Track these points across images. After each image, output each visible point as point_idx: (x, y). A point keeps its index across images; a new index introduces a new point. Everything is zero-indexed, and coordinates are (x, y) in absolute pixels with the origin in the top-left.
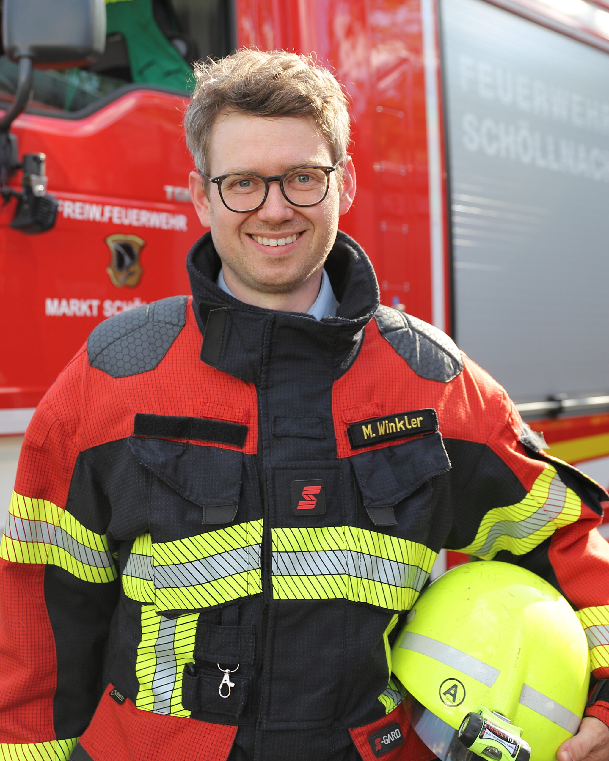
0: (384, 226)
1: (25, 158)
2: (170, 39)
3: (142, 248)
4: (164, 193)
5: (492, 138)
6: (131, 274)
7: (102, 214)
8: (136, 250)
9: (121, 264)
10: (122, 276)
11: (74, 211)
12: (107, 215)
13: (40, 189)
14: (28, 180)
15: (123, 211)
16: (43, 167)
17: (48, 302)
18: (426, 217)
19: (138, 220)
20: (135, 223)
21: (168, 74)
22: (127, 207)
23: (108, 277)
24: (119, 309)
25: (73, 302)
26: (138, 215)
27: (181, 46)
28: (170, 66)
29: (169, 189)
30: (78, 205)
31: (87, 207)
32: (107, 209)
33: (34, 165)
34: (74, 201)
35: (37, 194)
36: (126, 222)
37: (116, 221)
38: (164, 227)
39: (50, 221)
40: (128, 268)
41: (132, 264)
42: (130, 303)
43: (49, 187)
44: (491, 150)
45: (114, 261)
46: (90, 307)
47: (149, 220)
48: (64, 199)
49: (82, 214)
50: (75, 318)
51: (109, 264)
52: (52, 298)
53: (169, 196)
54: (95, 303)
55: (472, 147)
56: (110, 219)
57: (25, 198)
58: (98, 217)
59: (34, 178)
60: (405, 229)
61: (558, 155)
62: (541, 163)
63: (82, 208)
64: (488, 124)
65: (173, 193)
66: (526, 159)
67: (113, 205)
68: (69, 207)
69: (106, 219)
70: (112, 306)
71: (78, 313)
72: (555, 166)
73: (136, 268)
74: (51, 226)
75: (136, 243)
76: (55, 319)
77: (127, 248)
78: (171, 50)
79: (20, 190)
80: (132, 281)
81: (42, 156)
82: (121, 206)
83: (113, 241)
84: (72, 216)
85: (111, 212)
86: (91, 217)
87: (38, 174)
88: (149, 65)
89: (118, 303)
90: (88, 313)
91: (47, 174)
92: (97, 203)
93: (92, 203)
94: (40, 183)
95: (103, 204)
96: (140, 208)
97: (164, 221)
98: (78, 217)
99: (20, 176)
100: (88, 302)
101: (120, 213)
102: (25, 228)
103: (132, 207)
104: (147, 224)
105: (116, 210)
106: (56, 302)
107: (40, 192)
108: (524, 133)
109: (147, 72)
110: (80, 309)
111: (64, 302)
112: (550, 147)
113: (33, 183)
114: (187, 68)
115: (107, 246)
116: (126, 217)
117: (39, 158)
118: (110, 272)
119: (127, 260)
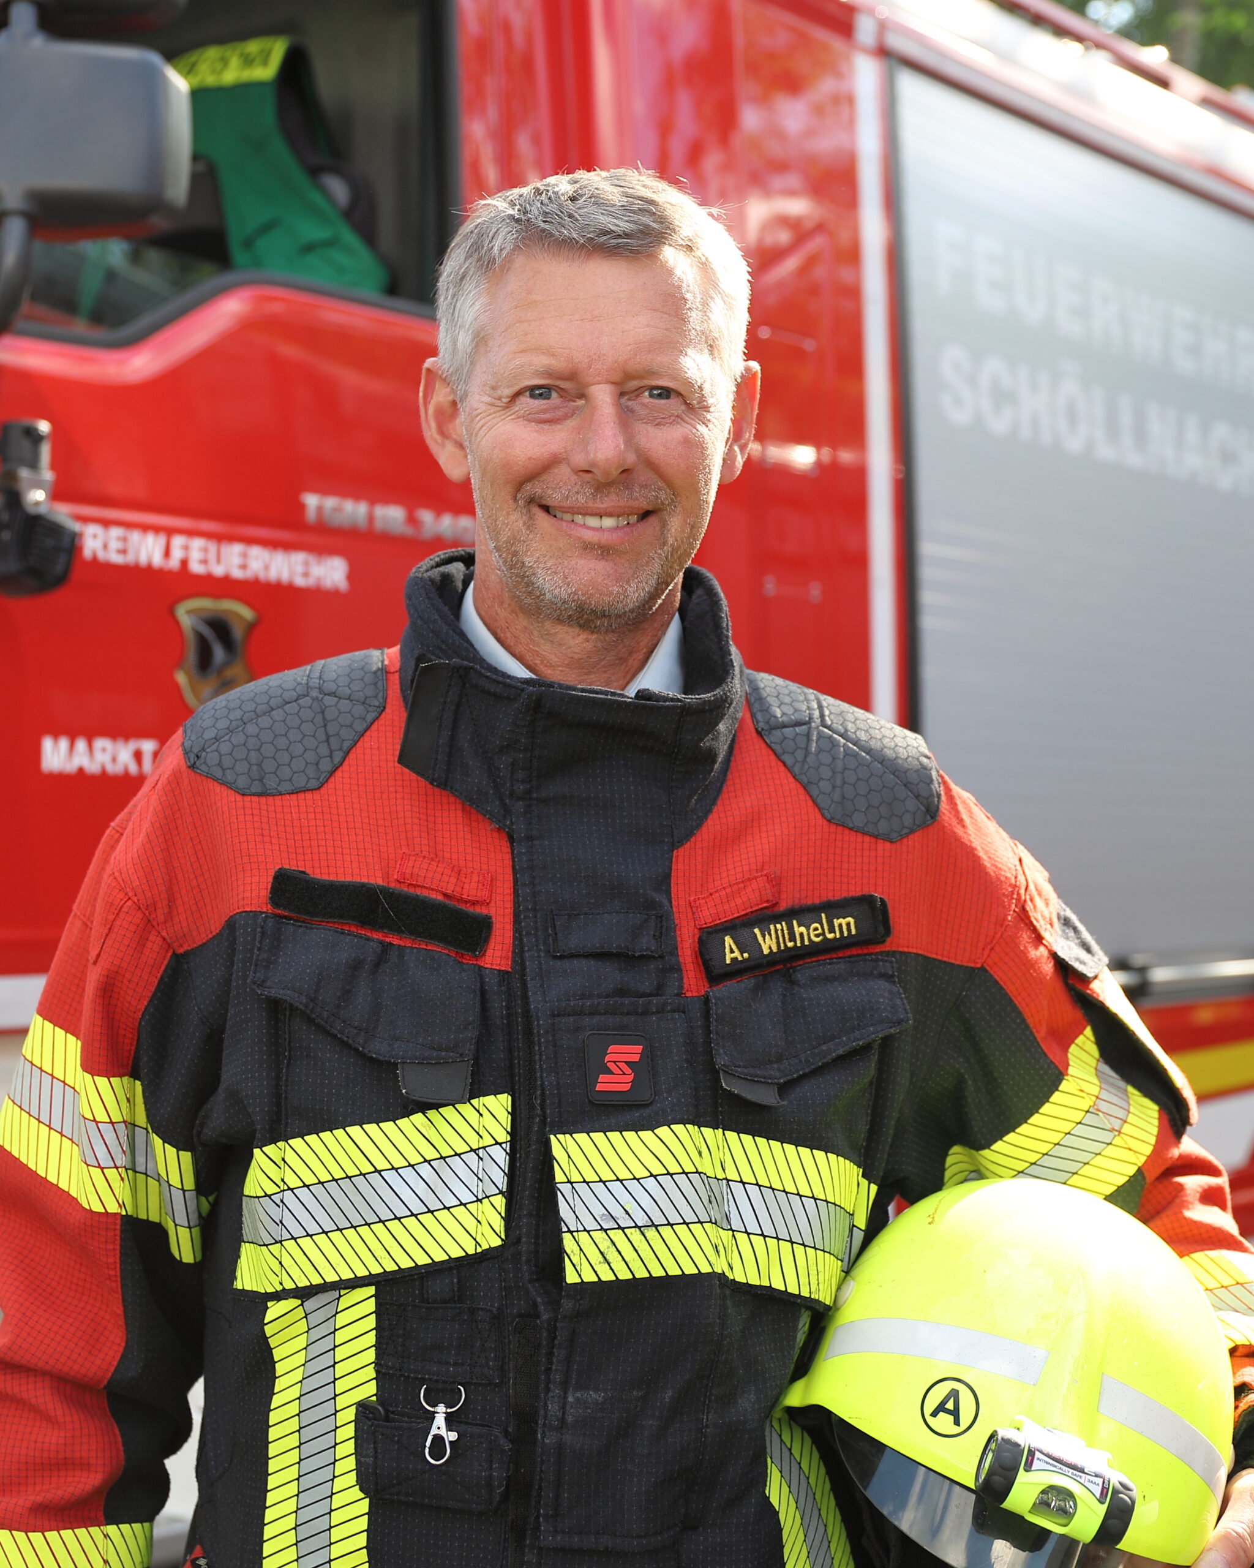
0: (770, 586)
1: (5, 430)
2: (315, 173)
3: (252, 627)
4: (301, 507)
5: (1003, 397)
6: (225, 685)
7: (167, 553)
8: (238, 632)
9: (205, 660)
10: (206, 688)
11: (105, 546)
12: (177, 554)
13: (37, 496)
14: (12, 477)
15: (212, 547)
16: (46, 452)
17: (47, 744)
18: (859, 562)
19: (244, 567)
20: (237, 574)
21: (309, 248)
22: (221, 538)
23: (176, 688)
25: (101, 743)
26: (244, 555)
27: (338, 189)
28: (316, 232)
29: (311, 501)
30: (116, 532)
31: (135, 536)
32: (178, 541)
33: (26, 444)
34: (106, 523)
35: (31, 510)
36: (218, 571)
37: (196, 568)
38: (300, 582)
39: (60, 567)
40: (220, 670)
41: (227, 664)
43: (58, 494)
44: (999, 425)
45: (191, 655)
46: (138, 755)
47: (267, 568)
48: (85, 520)
49: (124, 551)
50: (103, 777)
51: (178, 663)
52: (56, 735)
53: (311, 514)
54: (148, 747)
55: (960, 417)
56: (184, 563)
57: (5, 516)
58: (157, 560)
59: (24, 473)
60: (815, 591)
61: (1141, 438)
62: (1106, 452)
63: (125, 539)
64: (994, 366)
65: (320, 509)
66: (1074, 444)
67: (191, 533)
68: (95, 536)
69: (174, 563)
71: (111, 769)
72: (1135, 460)
73: (238, 672)
74: (61, 580)
75: (240, 617)
76: (60, 779)
77: (220, 627)
78: (317, 198)
81: (44, 427)
82: (208, 535)
83: (189, 612)
84: (101, 556)
85: (186, 548)
86: (143, 560)
87: (34, 465)
88: (267, 227)
90: (133, 768)
91: (54, 466)
92: (157, 529)
93: (145, 528)
94: (38, 485)
95: (170, 532)
96: (249, 541)
97: (299, 569)
98: (116, 559)
100: (133, 745)
101: (205, 550)
102: (3, 584)
103: (232, 539)
104: (262, 576)
105: (197, 543)
106: (64, 743)
107: (37, 503)
108: (1070, 387)
109: (262, 244)
110: (114, 760)
111: (81, 745)
112: (1126, 419)
113: (23, 486)
114: (350, 238)
115: (177, 623)
116: (219, 560)
117: (36, 430)
118: (181, 678)
119: (219, 653)
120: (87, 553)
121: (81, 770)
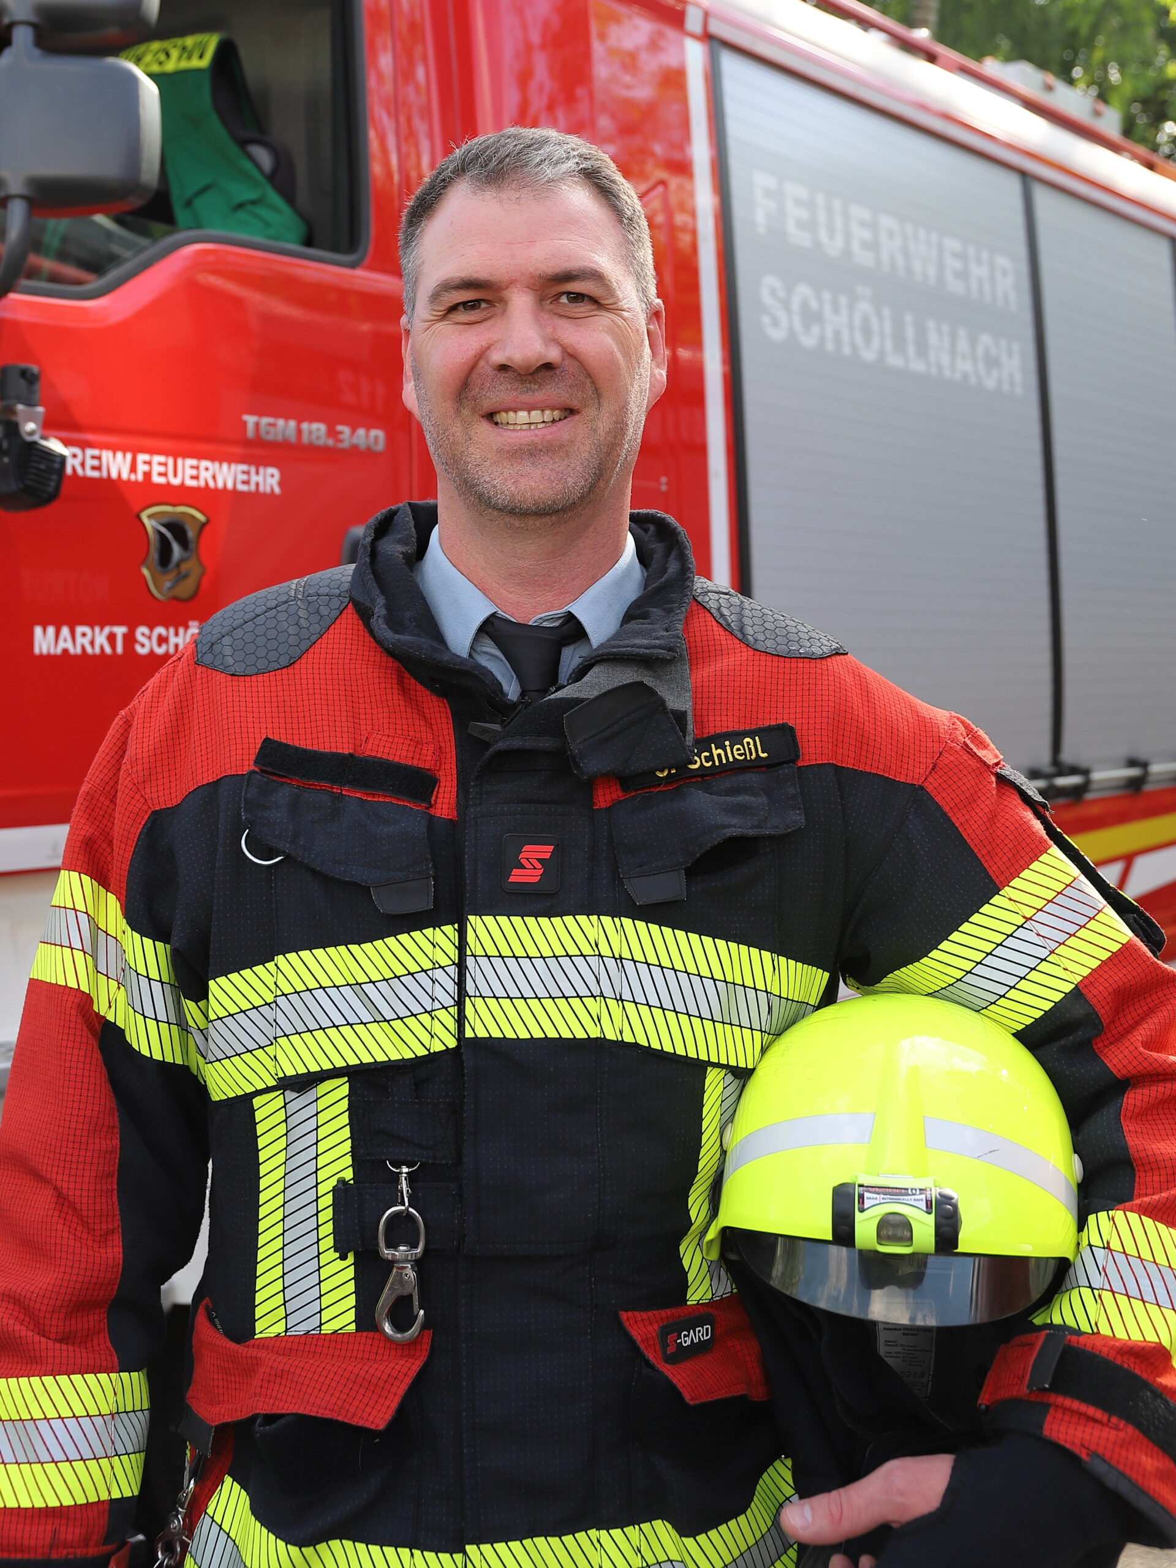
2: (243, 144)
3: (202, 527)
4: (242, 427)
5: (811, 317)
6: (182, 577)
7: (133, 469)
8: (191, 532)
9: (165, 557)
10: (167, 580)
11: (83, 464)
12: (142, 468)
13: (30, 427)
15: (170, 462)
17: (37, 632)
19: (196, 477)
20: (191, 483)
21: (240, 206)
22: (176, 454)
23: (142, 581)
24: (162, 640)
25: (81, 629)
26: (196, 468)
27: (263, 156)
28: (244, 193)
29: (250, 420)
30: (91, 452)
31: (106, 455)
32: (142, 457)
33: (22, 384)
34: (82, 445)
36: (176, 481)
37: (157, 479)
38: (242, 488)
40: (178, 565)
41: (184, 559)
42: (181, 630)
44: (809, 341)
45: (152, 554)
46: (111, 639)
47: (215, 477)
49: (98, 468)
50: (84, 657)
52: (44, 624)
53: (250, 432)
54: (120, 631)
55: (778, 335)
56: (148, 475)
58: (125, 474)
60: (664, 484)
61: (923, 349)
63: (98, 458)
64: (803, 290)
65: (257, 427)
66: (870, 355)
67: (152, 452)
68: (74, 456)
69: (139, 476)
70: (149, 636)
71: (90, 651)
72: (919, 367)
73: (192, 565)
75: (192, 519)
76: (48, 659)
77: (176, 527)
78: (246, 165)
80: (184, 589)
82: (166, 453)
83: (153, 517)
84: (81, 472)
86: (114, 475)
87: (29, 402)
88: (205, 189)
89: (159, 630)
90: (108, 649)
92: (124, 449)
93: (113, 447)
95: (135, 451)
96: (200, 456)
97: (241, 477)
98: (92, 474)
100: (107, 630)
101: (164, 465)
103: (186, 454)
104: (214, 484)
106: (51, 630)
107: (30, 433)
108: (864, 307)
109: (200, 203)
110: (92, 643)
111: (65, 631)
112: (910, 333)
114: (274, 198)
115: (142, 526)
116: (175, 475)
118: (146, 572)
119: (177, 550)
121: (65, 651)
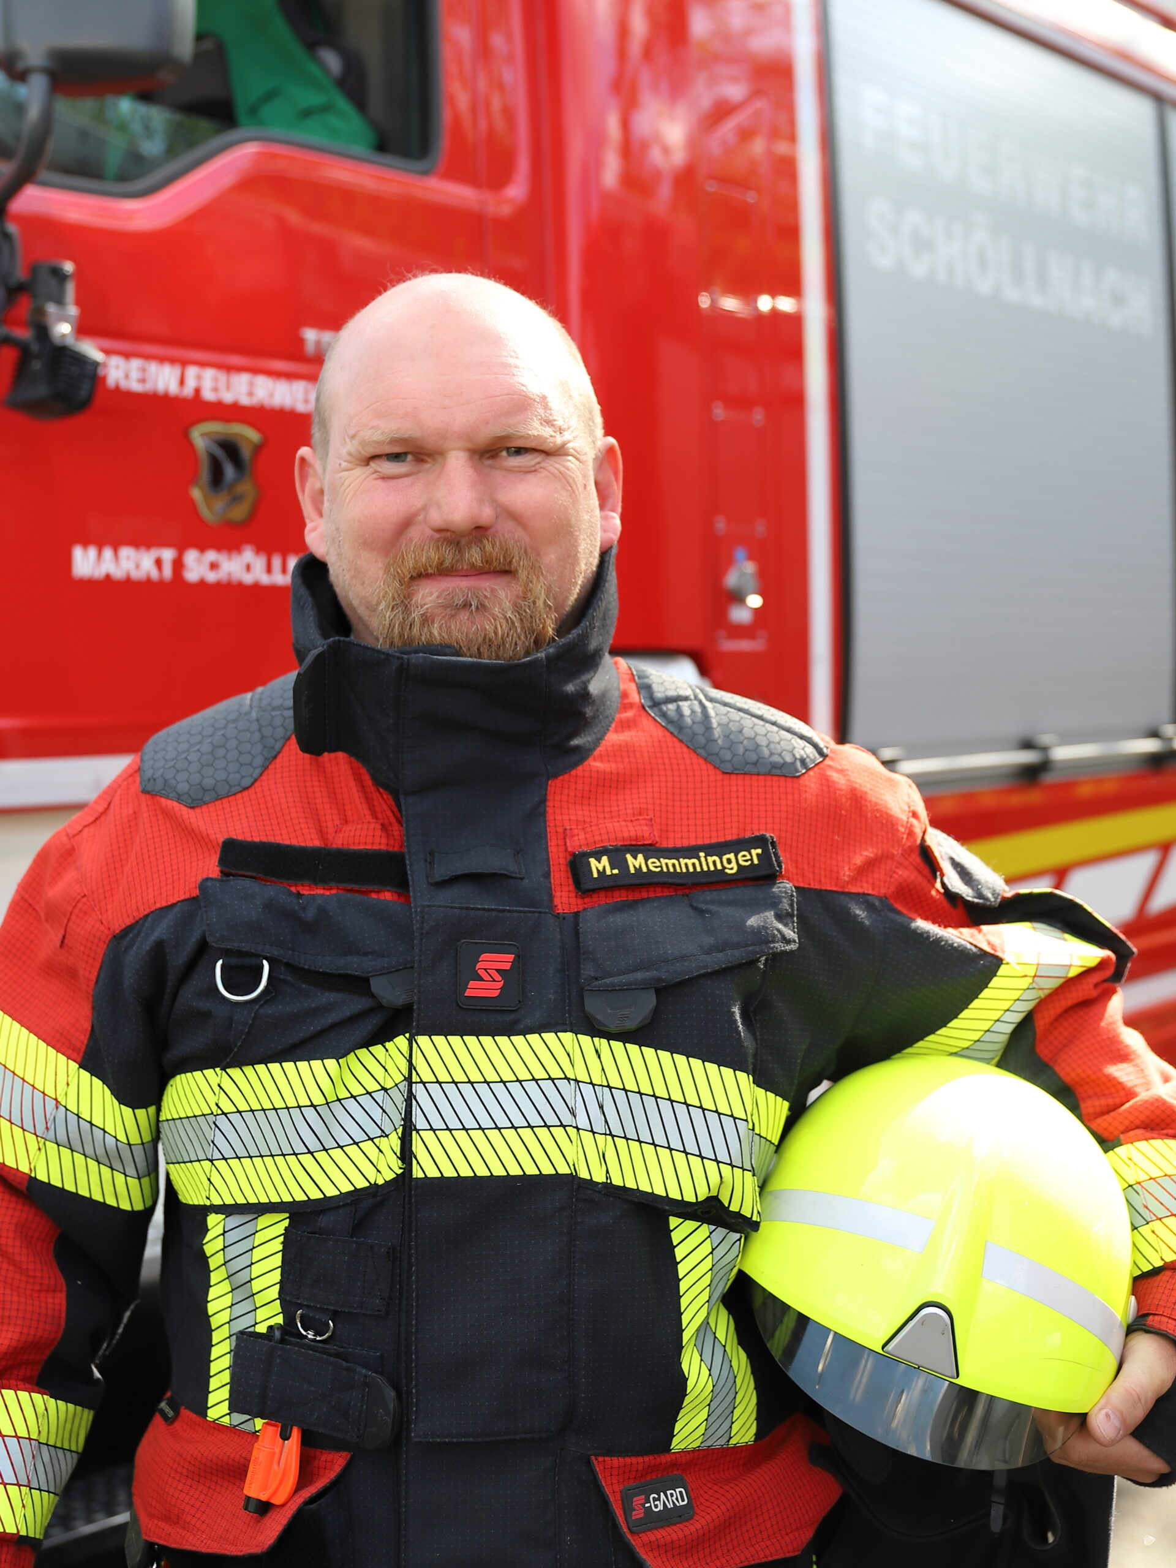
0: (719, 412)
1: (33, 270)
2: (311, 46)
3: (258, 449)
4: (301, 342)
5: (922, 245)
6: (236, 499)
7: (182, 382)
8: (246, 453)
9: (217, 479)
10: (219, 504)
11: (127, 376)
12: (191, 383)
13: (63, 329)
14: (40, 312)
15: (222, 376)
16: (70, 289)
17: (78, 553)
18: (796, 401)
19: (250, 394)
20: (245, 401)
22: (229, 369)
23: (192, 503)
24: (214, 566)
25: (126, 552)
26: (251, 384)
27: (332, 60)
28: (310, 98)
29: (310, 335)
30: (136, 363)
31: (153, 367)
32: (192, 372)
33: (53, 283)
34: (127, 355)
35: (59, 342)
36: (228, 398)
37: (208, 395)
38: (301, 407)
39: (84, 393)
40: (231, 487)
41: (237, 480)
42: (234, 555)
43: (83, 329)
44: (919, 269)
45: (205, 474)
46: (159, 563)
47: (272, 395)
48: (108, 352)
49: (143, 381)
50: (128, 584)
51: (193, 480)
52: (85, 543)
53: (309, 348)
54: (168, 555)
55: (884, 262)
56: (197, 391)
57: (35, 348)
58: (173, 388)
59: (51, 308)
60: (758, 417)
61: (1043, 280)
62: (1012, 294)
63: (144, 370)
64: (914, 217)
65: (318, 343)
66: (984, 287)
67: (203, 364)
68: (117, 367)
69: (188, 391)
70: (199, 560)
73: (247, 488)
74: (84, 405)
75: (247, 439)
76: (89, 584)
77: (230, 448)
78: (313, 69)
79: (24, 334)
80: (239, 512)
81: (69, 267)
82: (219, 366)
83: (203, 435)
84: (124, 385)
85: (199, 378)
86: (161, 387)
87: (60, 301)
88: (270, 96)
89: (211, 555)
90: (154, 574)
91: (78, 303)
92: (172, 361)
93: (161, 359)
94: (65, 319)
95: (184, 363)
96: (255, 371)
97: (300, 396)
98: (136, 387)
99: (24, 307)
100: (154, 553)
101: (216, 379)
102: (34, 407)
103: (240, 369)
104: (267, 402)
105: (209, 374)
106: (92, 552)
107: (64, 336)
108: (980, 236)
109: (265, 111)
110: (138, 566)
111: (108, 553)
112: (1029, 265)
113: (50, 320)
114: (343, 104)
115: (190, 445)
116: (228, 388)
117: (62, 270)
118: (196, 494)
119: (229, 471)
120: (111, 381)
121: (108, 576)
